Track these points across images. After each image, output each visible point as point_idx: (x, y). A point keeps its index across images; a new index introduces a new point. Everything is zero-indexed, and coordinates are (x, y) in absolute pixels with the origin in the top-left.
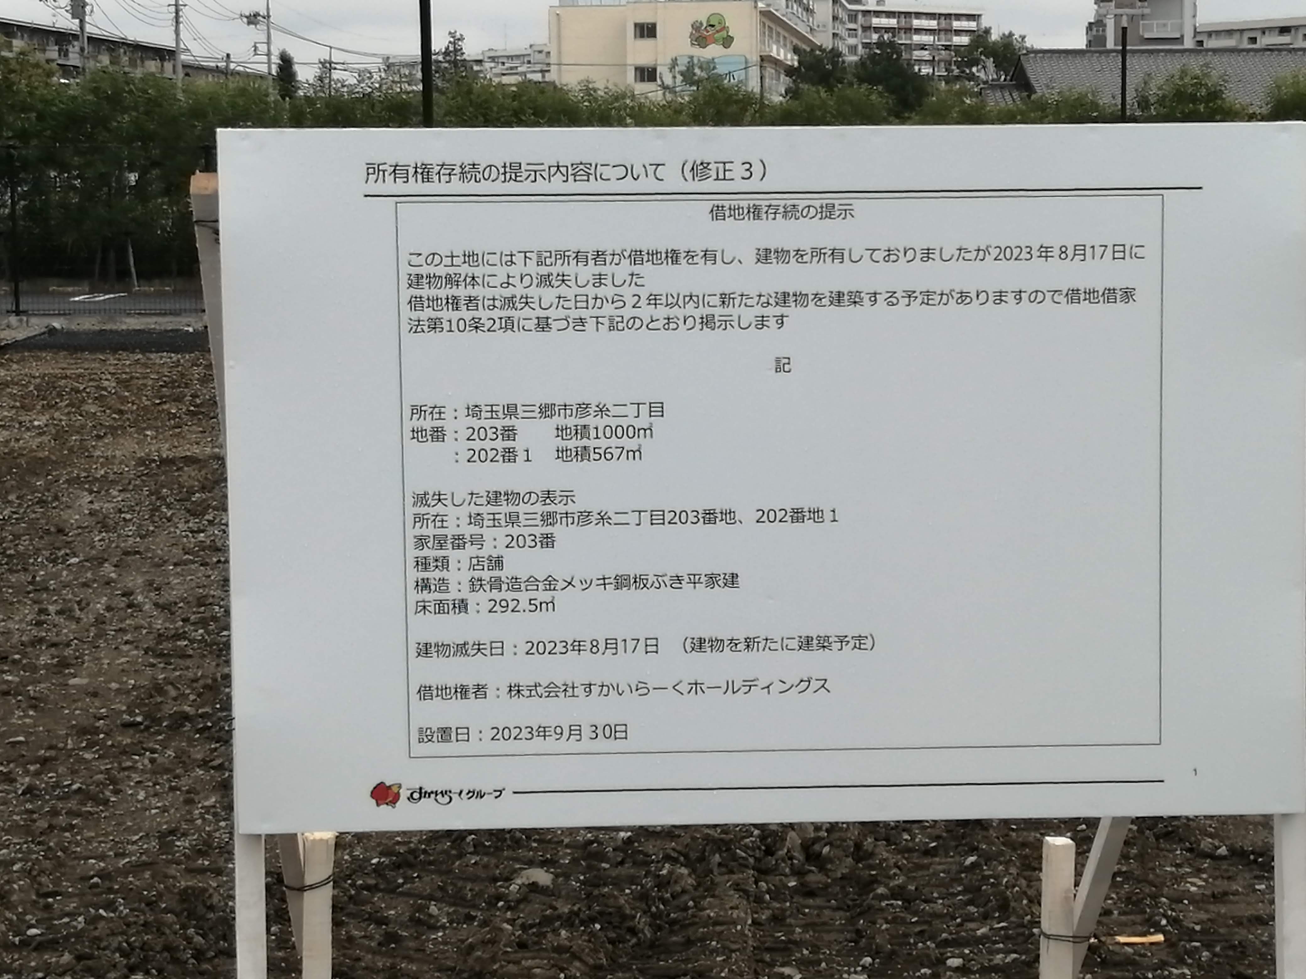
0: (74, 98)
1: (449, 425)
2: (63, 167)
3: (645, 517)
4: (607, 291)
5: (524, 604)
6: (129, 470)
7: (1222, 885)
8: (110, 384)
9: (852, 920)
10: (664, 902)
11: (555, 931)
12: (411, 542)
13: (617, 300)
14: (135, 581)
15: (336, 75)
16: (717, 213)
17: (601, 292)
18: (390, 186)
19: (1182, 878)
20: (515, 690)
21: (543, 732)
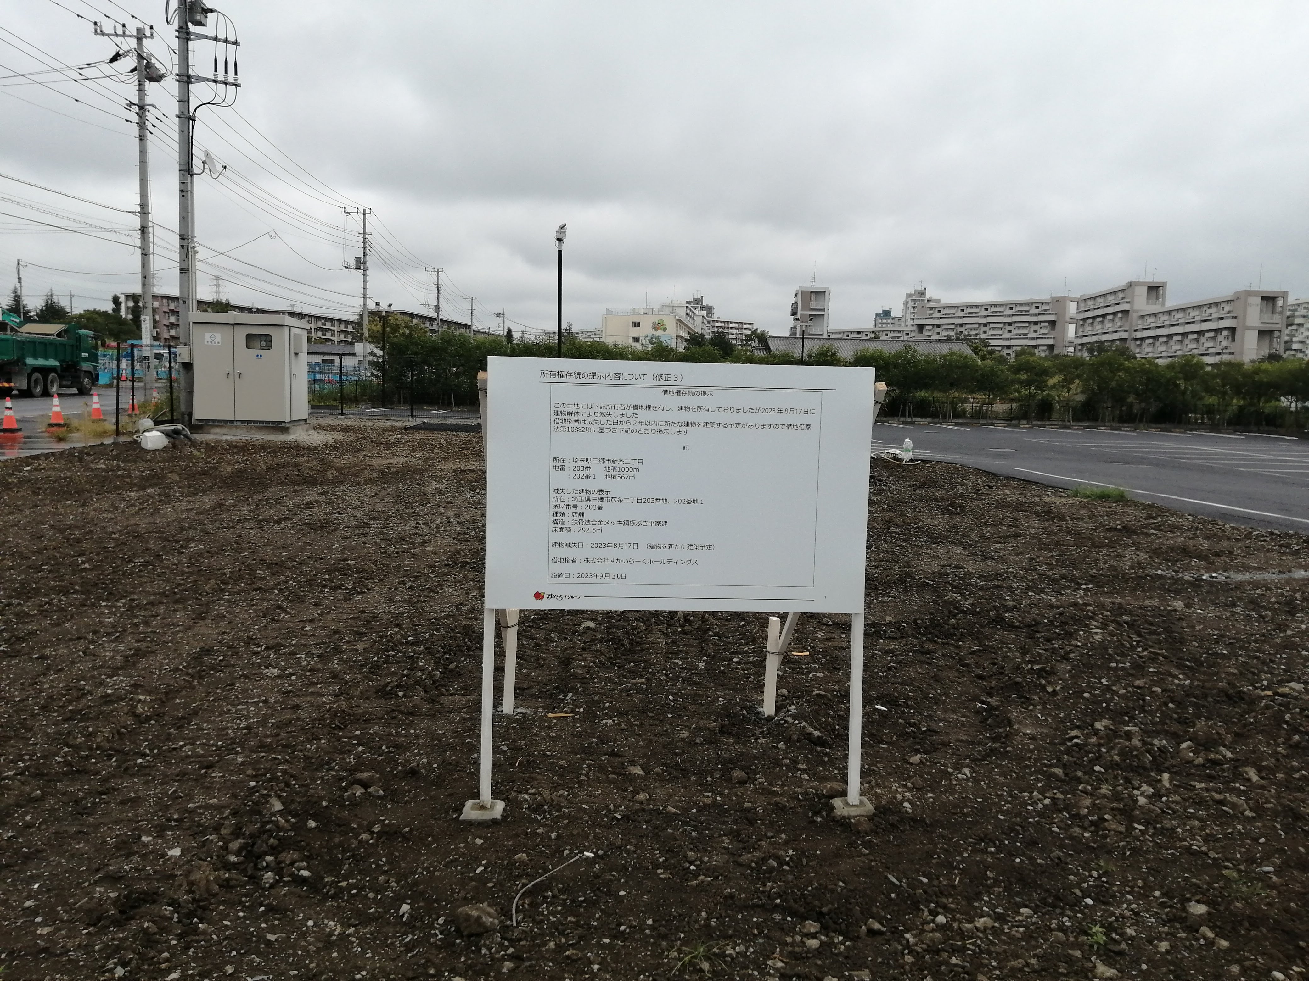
0: (434, 341)
1: (566, 465)
2: (430, 365)
3: (635, 500)
4: (625, 419)
5: (591, 530)
6: (450, 474)
7: (830, 635)
8: (444, 443)
9: (700, 643)
10: (635, 635)
11: (596, 645)
12: (552, 506)
13: (628, 422)
14: (450, 513)
15: (527, 336)
16: (665, 392)
17: (622, 419)
18: (549, 379)
19: (815, 632)
20: (586, 560)
21: (596, 575)
